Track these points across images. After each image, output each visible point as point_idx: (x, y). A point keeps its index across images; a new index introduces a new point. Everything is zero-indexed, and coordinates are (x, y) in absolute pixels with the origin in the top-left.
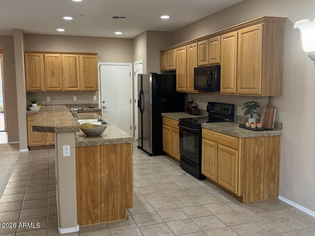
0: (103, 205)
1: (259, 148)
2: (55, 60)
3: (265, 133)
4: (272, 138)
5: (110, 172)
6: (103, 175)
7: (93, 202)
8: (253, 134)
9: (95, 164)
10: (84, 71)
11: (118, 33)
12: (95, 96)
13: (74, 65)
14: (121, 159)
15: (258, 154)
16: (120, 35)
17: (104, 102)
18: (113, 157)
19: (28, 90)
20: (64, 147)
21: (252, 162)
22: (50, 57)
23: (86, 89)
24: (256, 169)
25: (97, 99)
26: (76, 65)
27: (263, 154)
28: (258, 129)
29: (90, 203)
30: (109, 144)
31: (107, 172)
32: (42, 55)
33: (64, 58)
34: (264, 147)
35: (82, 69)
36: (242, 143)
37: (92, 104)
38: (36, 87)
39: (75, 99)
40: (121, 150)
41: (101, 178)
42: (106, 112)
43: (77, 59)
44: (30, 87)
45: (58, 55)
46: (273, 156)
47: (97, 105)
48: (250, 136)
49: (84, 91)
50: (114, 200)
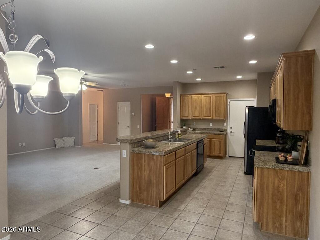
0: (145, 193)
1: (280, 181)
2: (197, 99)
3: (286, 166)
4: (297, 174)
5: (149, 172)
6: (146, 173)
7: (140, 189)
8: (270, 165)
9: (141, 165)
10: (216, 105)
11: (239, 77)
12: (225, 124)
13: (209, 102)
14: (157, 165)
15: (279, 187)
16: (241, 78)
17: (231, 128)
18: (151, 163)
19: (181, 118)
20: (123, 151)
21: (270, 193)
22: (195, 97)
23: (216, 118)
24: (276, 201)
25: (227, 125)
26: (210, 102)
27: (285, 187)
28: (288, 162)
29: (138, 189)
30: (149, 153)
31: (148, 172)
32: (190, 96)
33: (203, 97)
34: (286, 181)
35: (214, 104)
36: (259, 172)
37: (222, 129)
38: (186, 116)
39: (211, 124)
40: (157, 159)
41: (144, 175)
42: (233, 135)
43: (212, 97)
44: (182, 116)
45: (199, 95)
46: (299, 193)
47: (226, 130)
48: (266, 167)
49: (215, 120)
50: (151, 192)
